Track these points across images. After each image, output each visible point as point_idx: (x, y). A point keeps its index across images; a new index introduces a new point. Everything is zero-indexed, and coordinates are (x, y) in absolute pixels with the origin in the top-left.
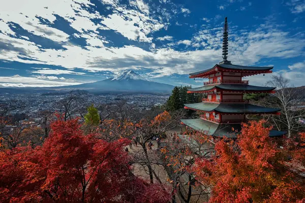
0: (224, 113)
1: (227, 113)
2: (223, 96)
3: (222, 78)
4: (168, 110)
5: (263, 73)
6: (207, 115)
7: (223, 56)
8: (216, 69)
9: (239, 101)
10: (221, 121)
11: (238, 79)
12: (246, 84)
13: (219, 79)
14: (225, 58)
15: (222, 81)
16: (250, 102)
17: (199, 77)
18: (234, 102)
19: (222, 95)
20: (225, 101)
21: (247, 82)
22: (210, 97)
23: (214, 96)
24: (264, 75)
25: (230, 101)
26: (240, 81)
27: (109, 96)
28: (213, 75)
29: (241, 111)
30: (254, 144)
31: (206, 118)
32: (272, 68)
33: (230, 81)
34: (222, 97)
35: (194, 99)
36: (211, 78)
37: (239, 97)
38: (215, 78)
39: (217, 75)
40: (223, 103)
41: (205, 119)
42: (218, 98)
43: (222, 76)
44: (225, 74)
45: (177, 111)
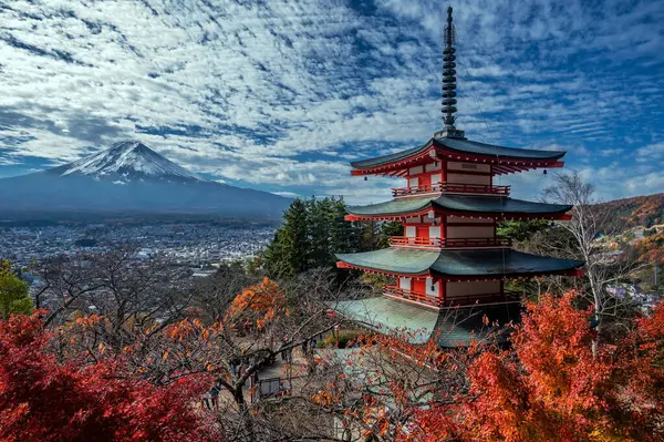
0: (455, 278)
1: (464, 278)
2: (448, 228)
3: (445, 178)
4: (273, 276)
5: (542, 166)
6: (405, 285)
7: (445, 115)
8: (432, 153)
9: (488, 242)
10: (445, 301)
11: (484, 180)
12: (502, 197)
13: (436, 180)
14: (450, 121)
15: (446, 186)
16: (515, 246)
17: (377, 172)
18: (477, 244)
19: (445, 225)
20: (455, 244)
21: (506, 190)
22: (410, 233)
23: (422, 228)
24: (545, 172)
25: (466, 242)
26: (489, 188)
27: (52, 230)
28: (419, 170)
29: (494, 270)
30: (559, 352)
31: (402, 293)
32: (562, 155)
33: (465, 188)
34: (444, 233)
35: (352, 238)
36: (415, 176)
37: (487, 232)
38: (424, 178)
39: (429, 168)
40: (449, 248)
41: (401, 298)
42: (435, 234)
43: (445, 172)
44: (450, 165)
45: (302, 277)
